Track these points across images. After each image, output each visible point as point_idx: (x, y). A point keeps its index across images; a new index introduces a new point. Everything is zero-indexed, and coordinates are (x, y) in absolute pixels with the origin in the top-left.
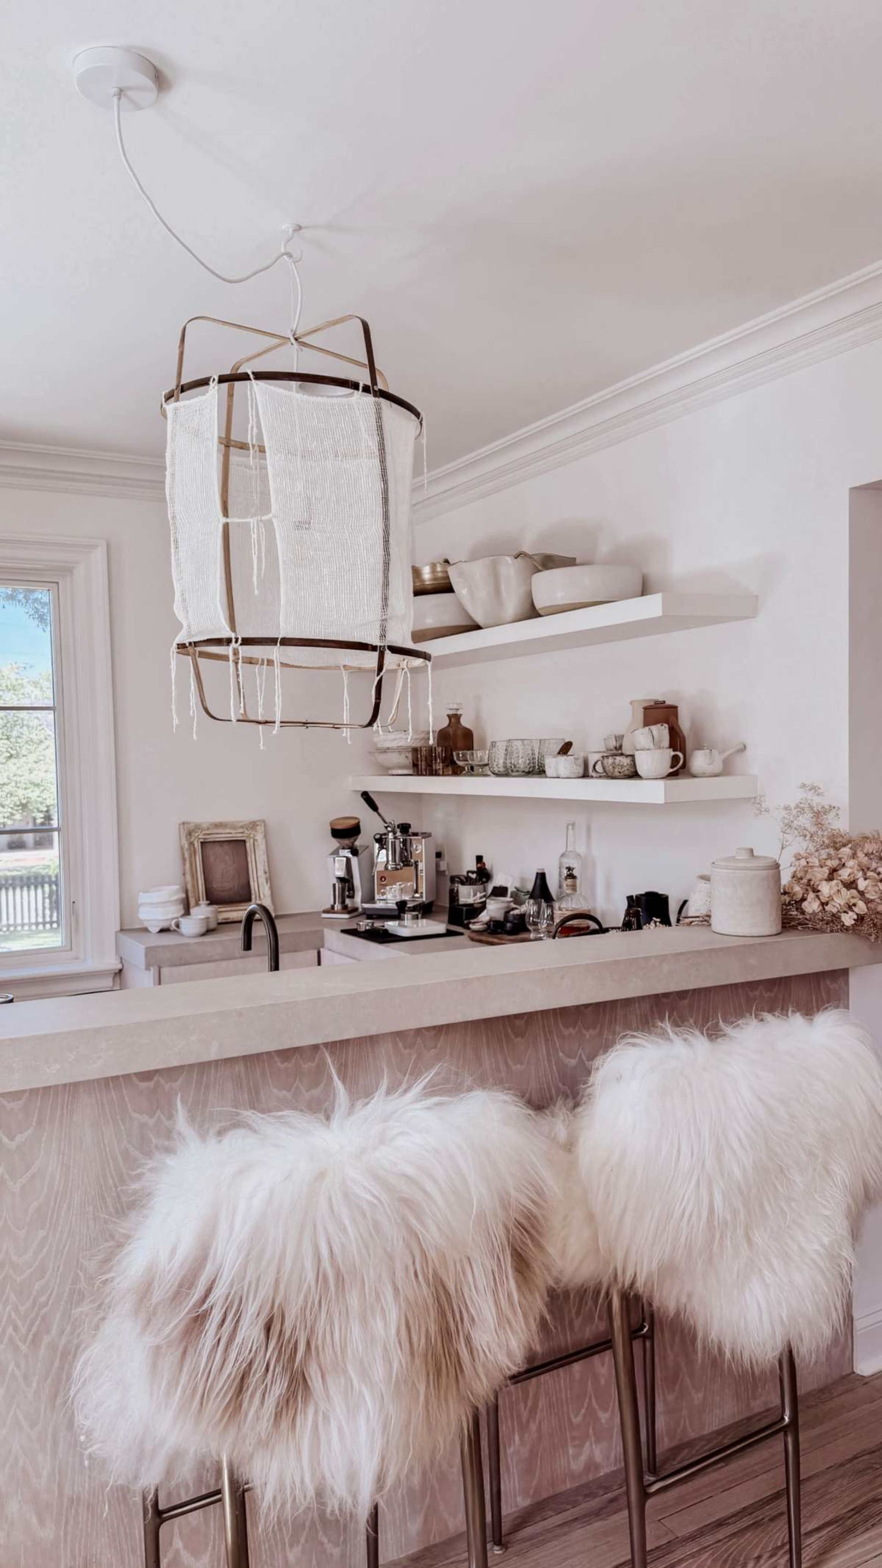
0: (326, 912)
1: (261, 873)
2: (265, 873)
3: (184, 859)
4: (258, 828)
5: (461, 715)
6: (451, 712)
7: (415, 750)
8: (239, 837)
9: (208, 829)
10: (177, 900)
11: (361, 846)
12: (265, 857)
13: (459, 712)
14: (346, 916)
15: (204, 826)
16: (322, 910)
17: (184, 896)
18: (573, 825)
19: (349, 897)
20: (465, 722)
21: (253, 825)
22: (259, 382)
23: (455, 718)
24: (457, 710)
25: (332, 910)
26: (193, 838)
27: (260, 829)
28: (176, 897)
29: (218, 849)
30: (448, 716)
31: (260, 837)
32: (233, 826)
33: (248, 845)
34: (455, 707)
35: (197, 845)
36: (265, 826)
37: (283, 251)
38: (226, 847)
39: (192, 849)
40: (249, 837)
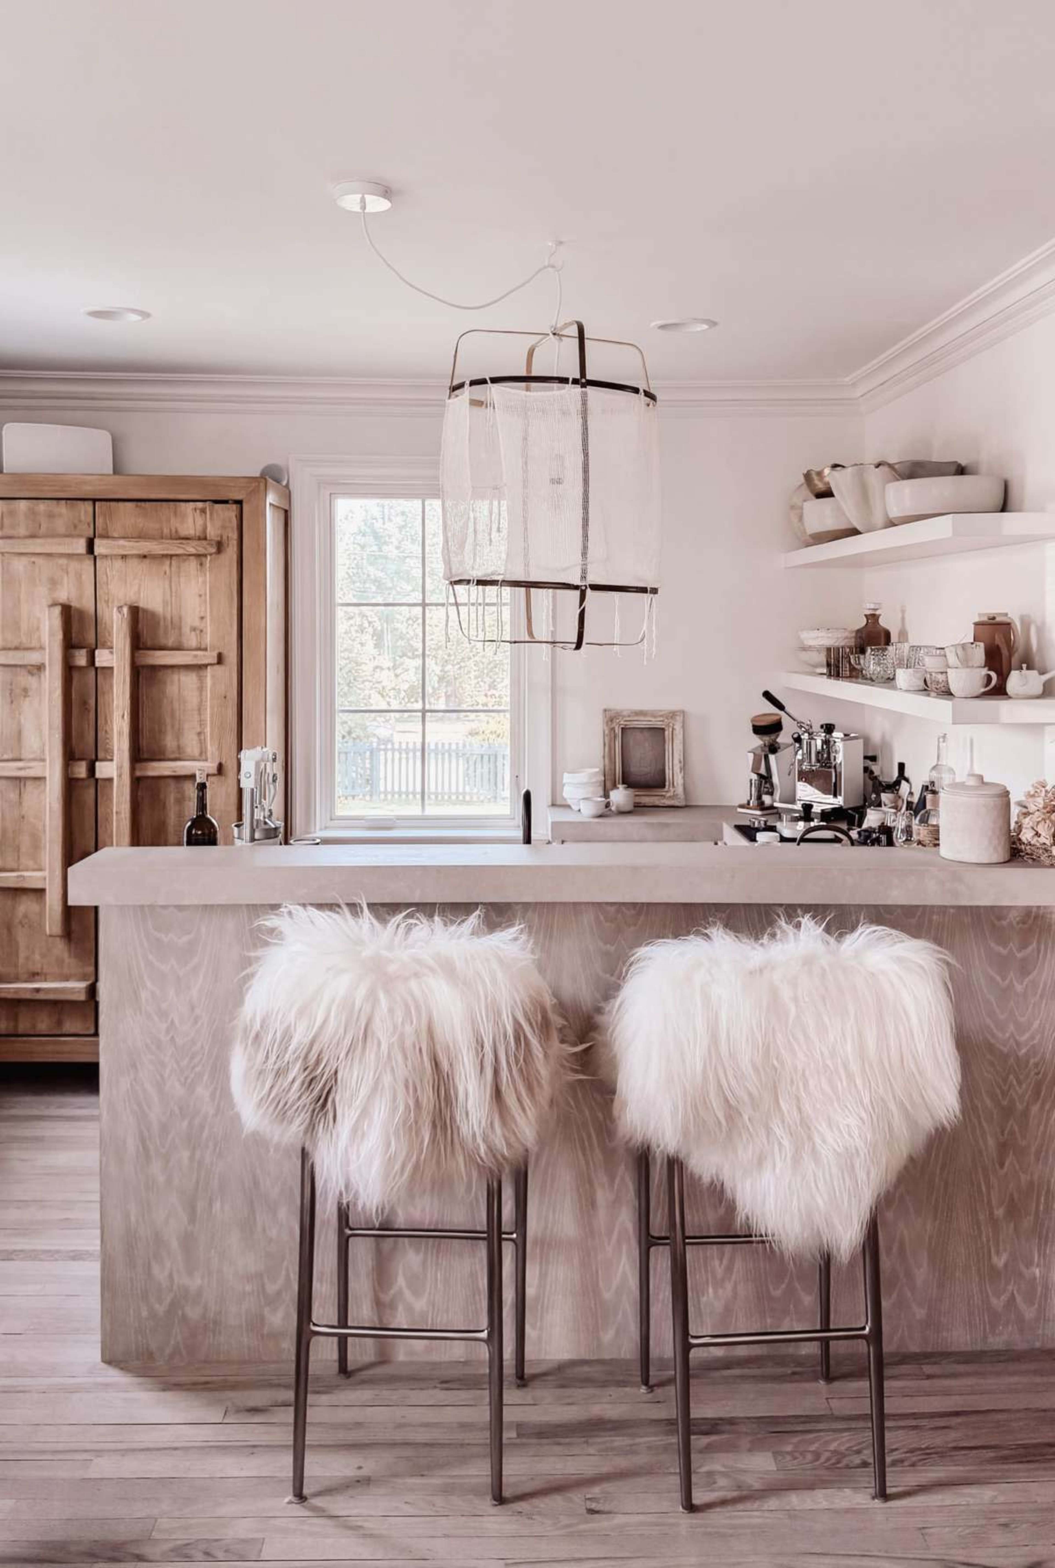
0: (742, 806)
1: (676, 761)
2: (680, 762)
3: (605, 745)
4: (678, 718)
5: (880, 615)
6: (868, 612)
7: (829, 650)
8: (659, 725)
9: (629, 716)
10: (596, 782)
11: (783, 744)
12: (681, 747)
13: (877, 613)
14: (758, 813)
15: (625, 713)
16: (737, 804)
17: (603, 778)
18: (944, 737)
19: (768, 793)
20: (883, 622)
21: (673, 715)
22: (495, 385)
23: (873, 618)
24: (876, 610)
25: (747, 806)
26: (614, 725)
27: (679, 719)
28: (594, 780)
29: (639, 736)
30: (866, 616)
31: (678, 727)
32: (653, 714)
33: (666, 733)
34: (872, 606)
35: (618, 731)
36: (684, 717)
37: (546, 264)
38: (647, 734)
39: (613, 735)
40: (668, 725)
